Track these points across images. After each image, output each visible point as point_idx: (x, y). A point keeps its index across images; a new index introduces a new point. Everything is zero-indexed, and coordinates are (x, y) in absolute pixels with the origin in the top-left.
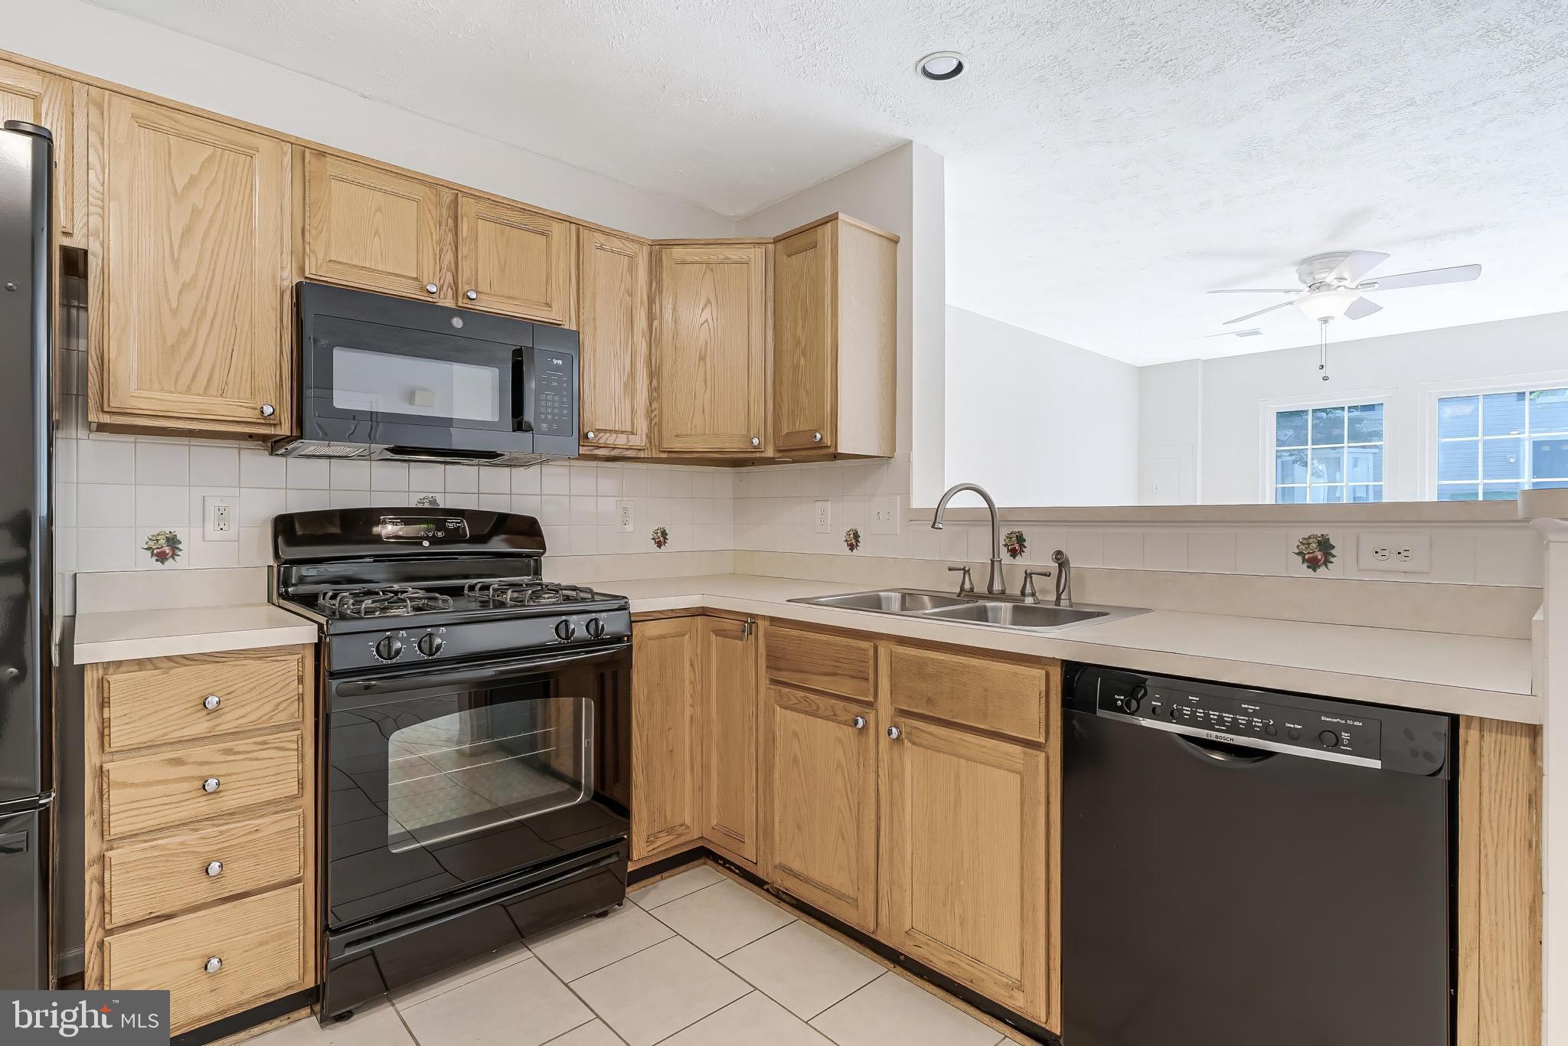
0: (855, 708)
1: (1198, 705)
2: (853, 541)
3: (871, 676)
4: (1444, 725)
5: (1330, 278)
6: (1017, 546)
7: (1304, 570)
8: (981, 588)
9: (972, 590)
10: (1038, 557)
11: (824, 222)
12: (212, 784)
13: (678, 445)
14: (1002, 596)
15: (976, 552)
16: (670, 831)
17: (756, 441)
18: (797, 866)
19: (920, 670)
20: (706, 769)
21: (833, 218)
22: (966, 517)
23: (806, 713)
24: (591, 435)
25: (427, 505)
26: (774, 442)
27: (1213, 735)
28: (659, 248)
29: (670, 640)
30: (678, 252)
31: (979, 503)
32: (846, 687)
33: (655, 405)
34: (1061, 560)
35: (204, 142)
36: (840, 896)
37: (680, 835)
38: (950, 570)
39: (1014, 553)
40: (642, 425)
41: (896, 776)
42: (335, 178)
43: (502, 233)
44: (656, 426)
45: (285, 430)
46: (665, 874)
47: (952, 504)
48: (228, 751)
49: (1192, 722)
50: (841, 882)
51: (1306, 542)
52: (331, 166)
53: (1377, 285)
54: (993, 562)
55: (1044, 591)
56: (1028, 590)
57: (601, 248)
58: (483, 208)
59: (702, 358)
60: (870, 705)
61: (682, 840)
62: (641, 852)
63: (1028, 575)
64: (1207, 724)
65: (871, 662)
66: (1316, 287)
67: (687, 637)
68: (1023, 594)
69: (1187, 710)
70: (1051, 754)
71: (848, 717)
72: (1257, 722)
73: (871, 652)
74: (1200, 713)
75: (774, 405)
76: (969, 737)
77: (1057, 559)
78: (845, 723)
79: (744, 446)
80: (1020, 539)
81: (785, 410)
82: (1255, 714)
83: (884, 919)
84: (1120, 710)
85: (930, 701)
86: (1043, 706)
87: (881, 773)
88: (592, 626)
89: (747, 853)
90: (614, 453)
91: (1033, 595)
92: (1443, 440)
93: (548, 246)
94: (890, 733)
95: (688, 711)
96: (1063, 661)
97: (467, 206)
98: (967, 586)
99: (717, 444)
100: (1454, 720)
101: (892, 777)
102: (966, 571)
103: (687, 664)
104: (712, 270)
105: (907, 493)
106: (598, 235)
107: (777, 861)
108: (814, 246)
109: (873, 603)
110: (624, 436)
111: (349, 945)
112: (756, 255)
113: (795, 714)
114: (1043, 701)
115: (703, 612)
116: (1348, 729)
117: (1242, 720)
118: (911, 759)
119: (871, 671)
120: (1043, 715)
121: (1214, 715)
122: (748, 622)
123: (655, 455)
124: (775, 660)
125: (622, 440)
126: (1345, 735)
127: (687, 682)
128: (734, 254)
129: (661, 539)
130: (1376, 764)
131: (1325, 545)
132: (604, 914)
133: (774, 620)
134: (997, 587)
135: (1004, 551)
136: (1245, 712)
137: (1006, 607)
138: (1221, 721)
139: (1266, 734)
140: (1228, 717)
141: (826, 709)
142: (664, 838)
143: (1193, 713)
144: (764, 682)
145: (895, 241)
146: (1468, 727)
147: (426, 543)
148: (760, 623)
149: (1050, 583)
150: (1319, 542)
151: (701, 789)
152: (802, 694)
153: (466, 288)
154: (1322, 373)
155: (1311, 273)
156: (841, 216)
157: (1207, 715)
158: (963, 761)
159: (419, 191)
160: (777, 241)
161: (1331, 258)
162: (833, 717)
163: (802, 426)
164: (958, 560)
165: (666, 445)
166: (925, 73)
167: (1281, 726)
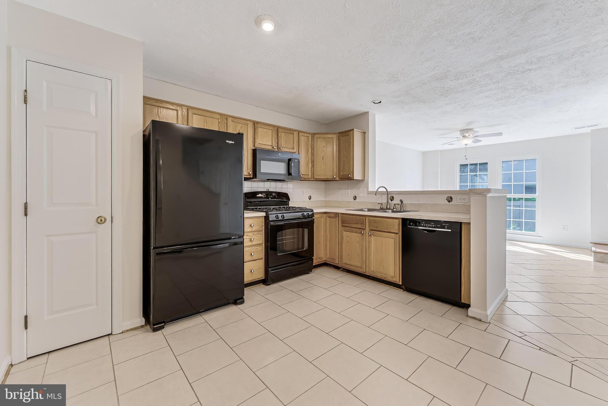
0: (362, 230)
2: (355, 198)
3: (365, 224)
4: (460, 224)
5: (467, 135)
6: (392, 199)
7: (448, 203)
8: (385, 207)
9: (383, 208)
10: (396, 201)
11: (351, 130)
12: (252, 240)
13: (317, 177)
14: (389, 209)
15: (384, 200)
16: (319, 258)
17: (335, 176)
18: (348, 263)
19: (375, 222)
20: (326, 246)
21: (353, 130)
22: (382, 193)
23: (351, 232)
24: (301, 176)
25: (267, 191)
26: (339, 177)
27: (427, 228)
28: (313, 135)
29: (319, 218)
30: (317, 136)
31: (385, 190)
32: (359, 226)
33: (312, 169)
34: (402, 201)
35: (241, 124)
36: (358, 267)
37: (321, 259)
38: (378, 204)
39: (391, 200)
40: (310, 174)
41: (370, 242)
42: (259, 127)
43: (286, 134)
44: (313, 173)
45: (252, 177)
46: (318, 268)
47: (379, 190)
48: (254, 234)
50: (358, 264)
51: (448, 197)
52: (259, 125)
53: (478, 137)
54: (387, 202)
55: (398, 208)
56: (395, 208)
57: (303, 136)
58: (283, 130)
59: (323, 159)
60: (364, 229)
61: (321, 260)
62: (315, 262)
63: (395, 205)
64: (426, 227)
65: (365, 221)
66: (464, 137)
67: (322, 218)
68: (394, 208)
69: (422, 225)
70: (400, 235)
71: (360, 232)
72: (433, 226)
73: (365, 219)
74: (424, 225)
75: (339, 168)
76: (384, 233)
77: (400, 201)
78: (359, 233)
79: (331, 177)
80: (393, 197)
81: (341, 169)
82: (433, 224)
83: (367, 270)
84: (412, 226)
85: (377, 227)
86: (398, 227)
87: (367, 242)
88: (303, 215)
89: (337, 262)
90: (305, 179)
91: (396, 209)
92: (503, 172)
93: (294, 137)
94: (369, 234)
95: (323, 233)
96: (402, 218)
97: (280, 130)
98: (382, 207)
99: (326, 177)
100: (461, 223)
101: (369, 242)
102: (382, 204)
103: (322, 224)
104: (325, 139)
105: (368, 188)
106: (302, 133)
107: (344, 262)
108: (348, 135)
109: (362, 210)
110: (307, 176)
111: (272, 270)
112: (335, 136)
113: (348, 232)
114: (398, 225)
115: (325, 213)
116: (446, 225)
118: (373, 238)
119: (365, 222)
120: (398, 228)
121: (427, 225)
122: (337, 214)
123: (312, 180)
124: (343, 222)
125: (306, 177)
126: (446, 227)
127: (322, 227)
128: (330, 136)
129: (310, 198)
130: (450, 230)
131: (451, 198)
132: (308, 273)
133: (342, 214)
134: (388, 207)
135: (389, 200)
136: (431, 224)
137: (390, 211)
138: (428, 226)
139: (435, 227)
140: (429, 225)
141: (355, 231)
142: (318, 260)
144: (340, 226)
145: (365, 133)
146: (463, 224)
147: (270, 198)
148: (340, 215)
149: (399, 206)
150: (450, 198)
151: (326, 250)
152: (349, 228)
153: (280, 147)
154: (466, 158)
155: (463, 133)
156: (354, 129)
157: (426, 225)
158: (383, 238)
159: (272, 128)
160: (339, 133)
161: (467, 130)
162: (356, 232)
163: (345, 173)
164: (380, 201)
165: (315, 177)
166: (374, 102)
167: (437, 226)
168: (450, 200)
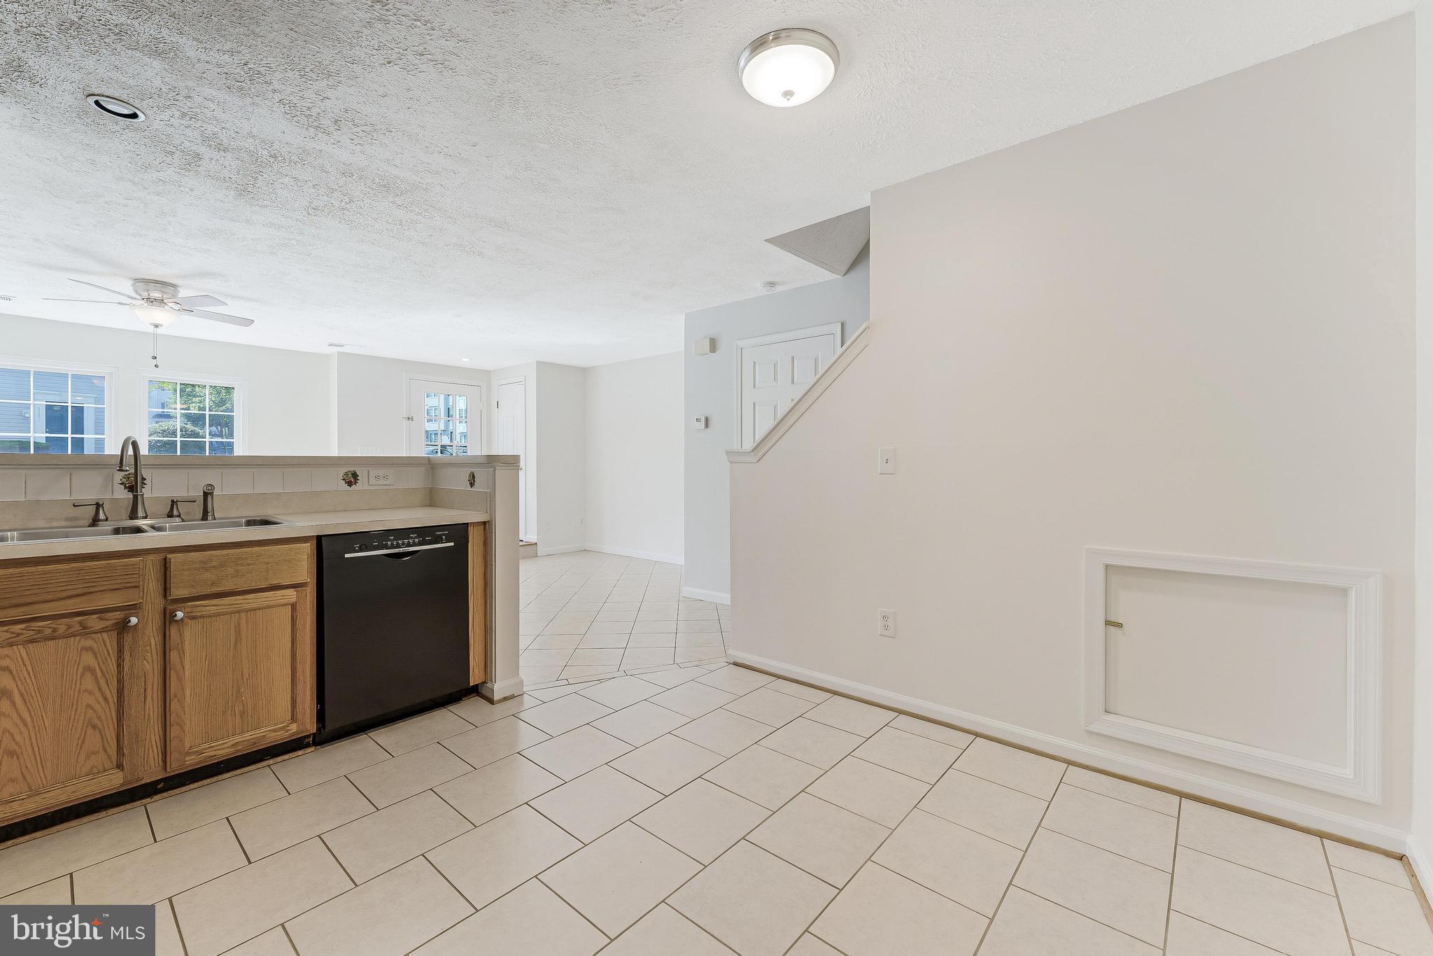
0: (123, 612)
1: (394, 540)
23: (32, 641)
32: (106, 600)
49: (392, 547)
51: (346, 474)
55: (188, 514)
60: (137, 606)
64: (398, 547)
69: (389, 543)
71: (112, 623)
72: (417, 540)
74: (395, 543)
78: (103, 630)
82: (416, 537)
85: (214, 584)
86: (309, 563)
87: (149, 656)
91: (179, 516)
96: (317, 536)
100: (467, 525)
114: (309, 559)
116: (444, 535)
117: (411, 541)
121: (400, 542)
126: (443, 537)
130: (451, 545)
131: (355, 475)
136: (412, 538)
138: (403, 544)
139: (420, 544)
140: (406, 541)
141: (70, 627)
143: (392, 544)
146: (470, 527)
150: (353, 474)
152: (21, 626)
157: (398, 543)
166: (97, 103)
167: (424, 540)
168: (352, 479)
